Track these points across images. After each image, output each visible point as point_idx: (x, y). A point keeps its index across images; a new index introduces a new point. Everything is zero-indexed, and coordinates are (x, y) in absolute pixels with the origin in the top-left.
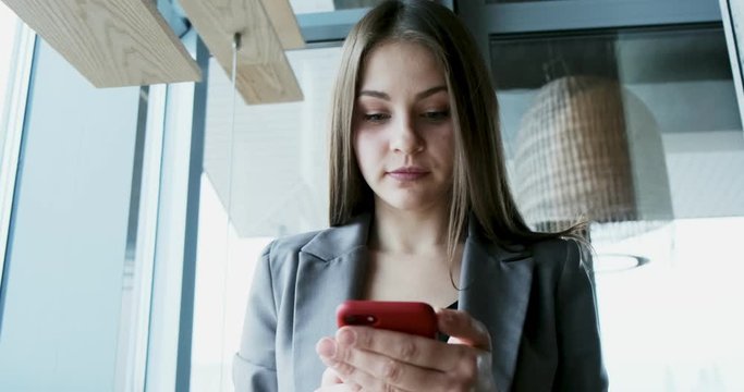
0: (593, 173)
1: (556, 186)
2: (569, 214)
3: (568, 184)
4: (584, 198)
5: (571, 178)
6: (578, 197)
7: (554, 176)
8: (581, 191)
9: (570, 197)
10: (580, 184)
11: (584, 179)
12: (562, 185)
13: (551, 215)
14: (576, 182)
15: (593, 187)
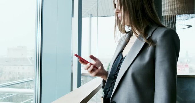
0: (180, 2)
1: (169, 6)
2: (172, 14)
3: (172, 5)
4: (176, 9)
5: (173, 3)
6: (175, 9)
7: (168, 3)
8: (176, 7)
9: (172, 9)
10: (176, 5)
11: (177, 4)
12: (170, 5)
13: (167, 14)
14: (175, 5)
15: (179, 6)
